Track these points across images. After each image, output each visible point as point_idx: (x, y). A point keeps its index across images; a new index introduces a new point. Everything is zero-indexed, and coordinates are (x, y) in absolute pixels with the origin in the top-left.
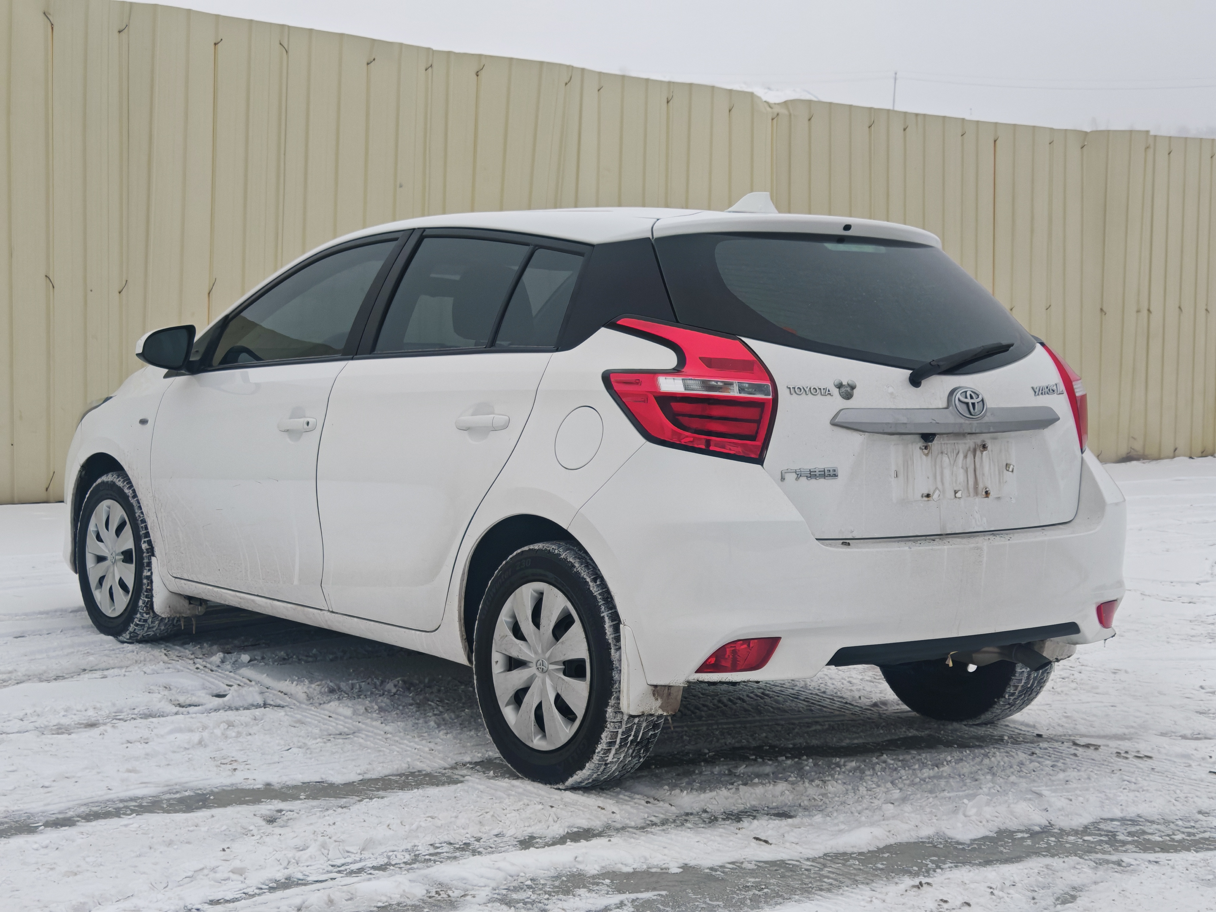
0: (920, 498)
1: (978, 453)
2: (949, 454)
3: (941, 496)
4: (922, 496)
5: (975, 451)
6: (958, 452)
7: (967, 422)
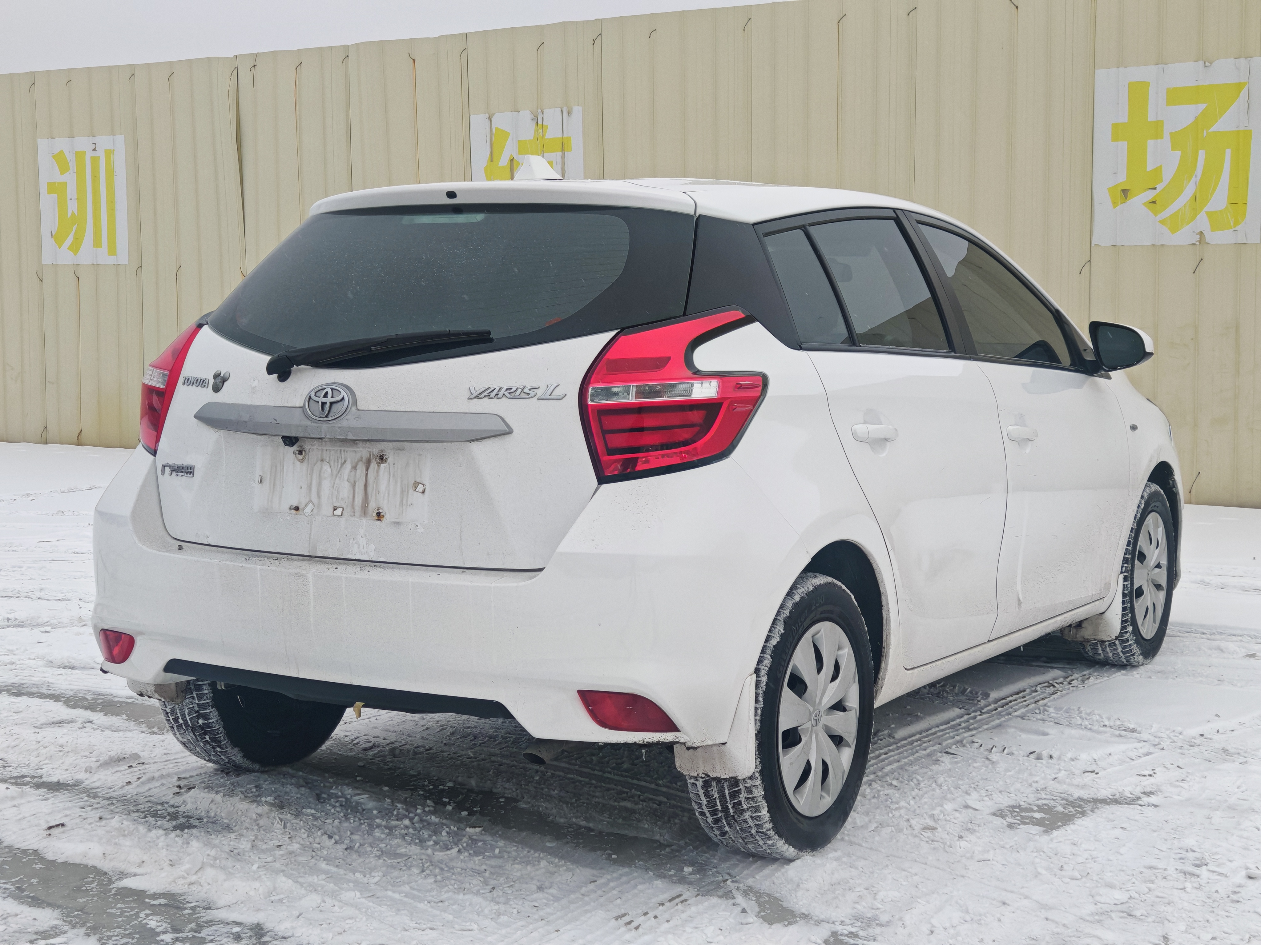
0: (288, 510)
1: (373, 465)
2: (332, 464)
3: (315, 511)
4: (290, 509)
5: (368, 463)
6: (345, 461)
7: (314, 424)
